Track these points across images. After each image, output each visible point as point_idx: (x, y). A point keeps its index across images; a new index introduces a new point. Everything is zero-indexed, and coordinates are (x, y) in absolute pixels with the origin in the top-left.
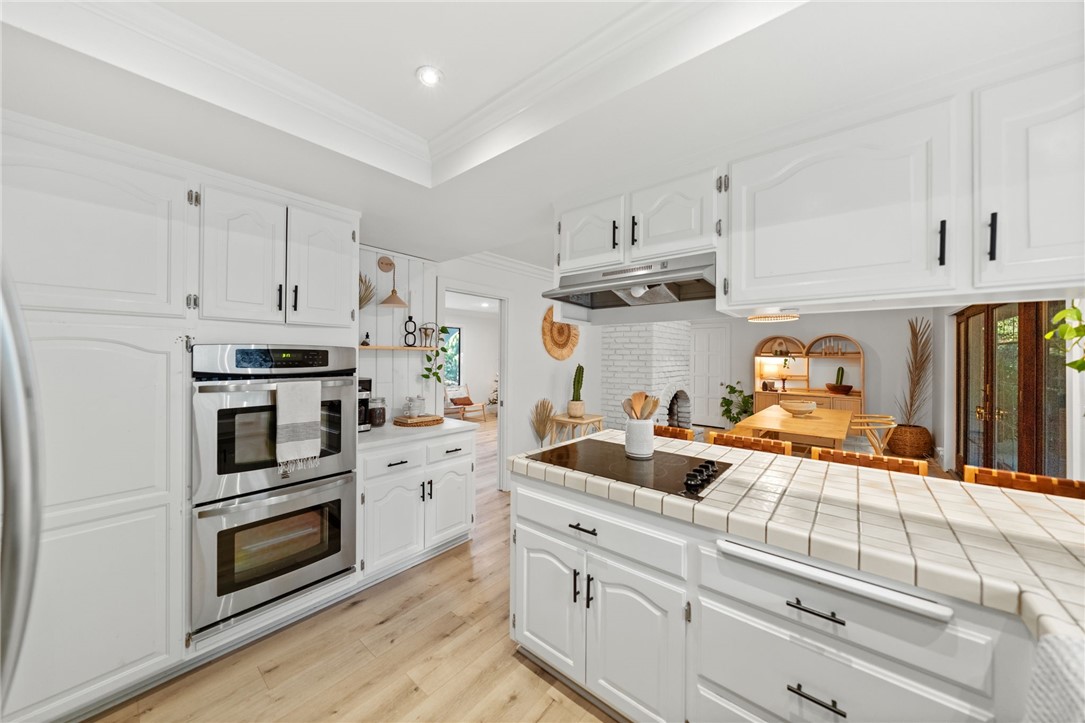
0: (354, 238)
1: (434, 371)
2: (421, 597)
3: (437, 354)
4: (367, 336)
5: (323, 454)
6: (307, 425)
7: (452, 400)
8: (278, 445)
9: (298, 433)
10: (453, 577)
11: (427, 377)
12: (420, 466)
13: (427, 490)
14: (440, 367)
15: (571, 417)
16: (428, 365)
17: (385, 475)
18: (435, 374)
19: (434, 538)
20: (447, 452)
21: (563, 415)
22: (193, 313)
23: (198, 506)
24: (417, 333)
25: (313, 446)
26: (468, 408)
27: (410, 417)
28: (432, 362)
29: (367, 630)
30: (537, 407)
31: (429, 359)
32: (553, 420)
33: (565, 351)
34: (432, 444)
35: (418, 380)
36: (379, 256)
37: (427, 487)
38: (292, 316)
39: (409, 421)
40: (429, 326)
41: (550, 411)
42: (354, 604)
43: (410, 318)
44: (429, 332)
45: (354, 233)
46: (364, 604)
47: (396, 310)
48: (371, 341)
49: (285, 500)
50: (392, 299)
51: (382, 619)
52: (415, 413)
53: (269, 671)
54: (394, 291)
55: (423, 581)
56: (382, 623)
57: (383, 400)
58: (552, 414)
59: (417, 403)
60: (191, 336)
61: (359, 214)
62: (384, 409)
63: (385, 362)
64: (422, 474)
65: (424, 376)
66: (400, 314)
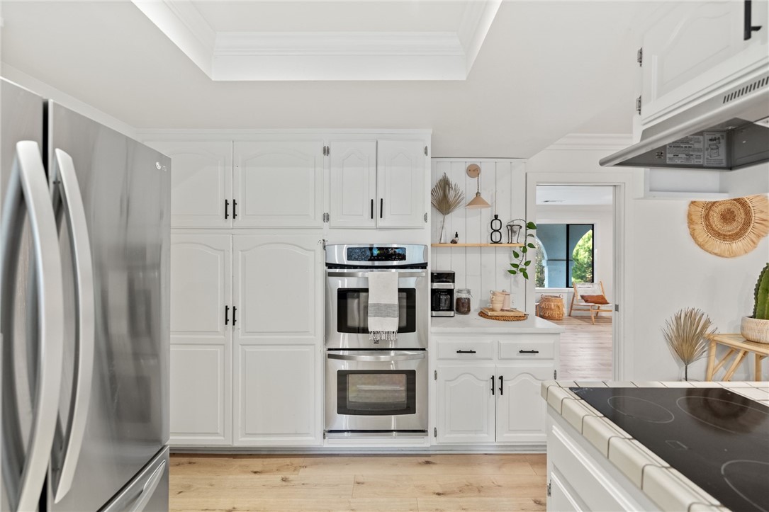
0: (426, 153)
1: (520, 267)
2: (480, 490)
3: (525, 250)
4: (457, 236)
5: (401, 330)
6: (388, 306)
7: (583, 297)
8: (369, 318)
9: (383, 311)
10: (519, 487)
11: (513, 272)
12: (490, 359)
13: (497, 385)
14: (527, 263)
15: (749, 341)
16: (516, 261)
17: (455, 359)
18: (523, 271)
19: (505, 435)
20: (521, 352)
21: (735, 336)
22: (326, 224)
23: (329, 350)
24: (504, 230)
25: (392, 324)
26: (603, 307)
27: (492, 310)
28: (520, 258)
29: (425, 493)
30: (678, 318)
31: (516, 255)
32: (709, 341)
33: (737, 245)
34: (504, 340)
35: (505, 276)
36: (468, 165)
37: (498, 382)
38: (381, 223)
39: (490, 314)
40: (516, 223)
41: (705, 327)
42: (428, 463)
43: (496, 217)
44: (516, 228)
45: (426, 149)
46: (434, 467)
47: (483, 210)
48: (461, 240)
49: (368, 360)
50: (477, 200)
51: (440, 491)
52: (498, 306)
53: (359, 483)
54: (478, 194)
55: (488, 474)
56: (439, 494)
57: (469, 292)
58: (709, 331)
59: (500, 298)
60: (326, 240)
61: (431, 131)
62: (469, 299)
63: (474, 257)
64: (496, 368)
65: (510, 271)
66: (487, 215)
